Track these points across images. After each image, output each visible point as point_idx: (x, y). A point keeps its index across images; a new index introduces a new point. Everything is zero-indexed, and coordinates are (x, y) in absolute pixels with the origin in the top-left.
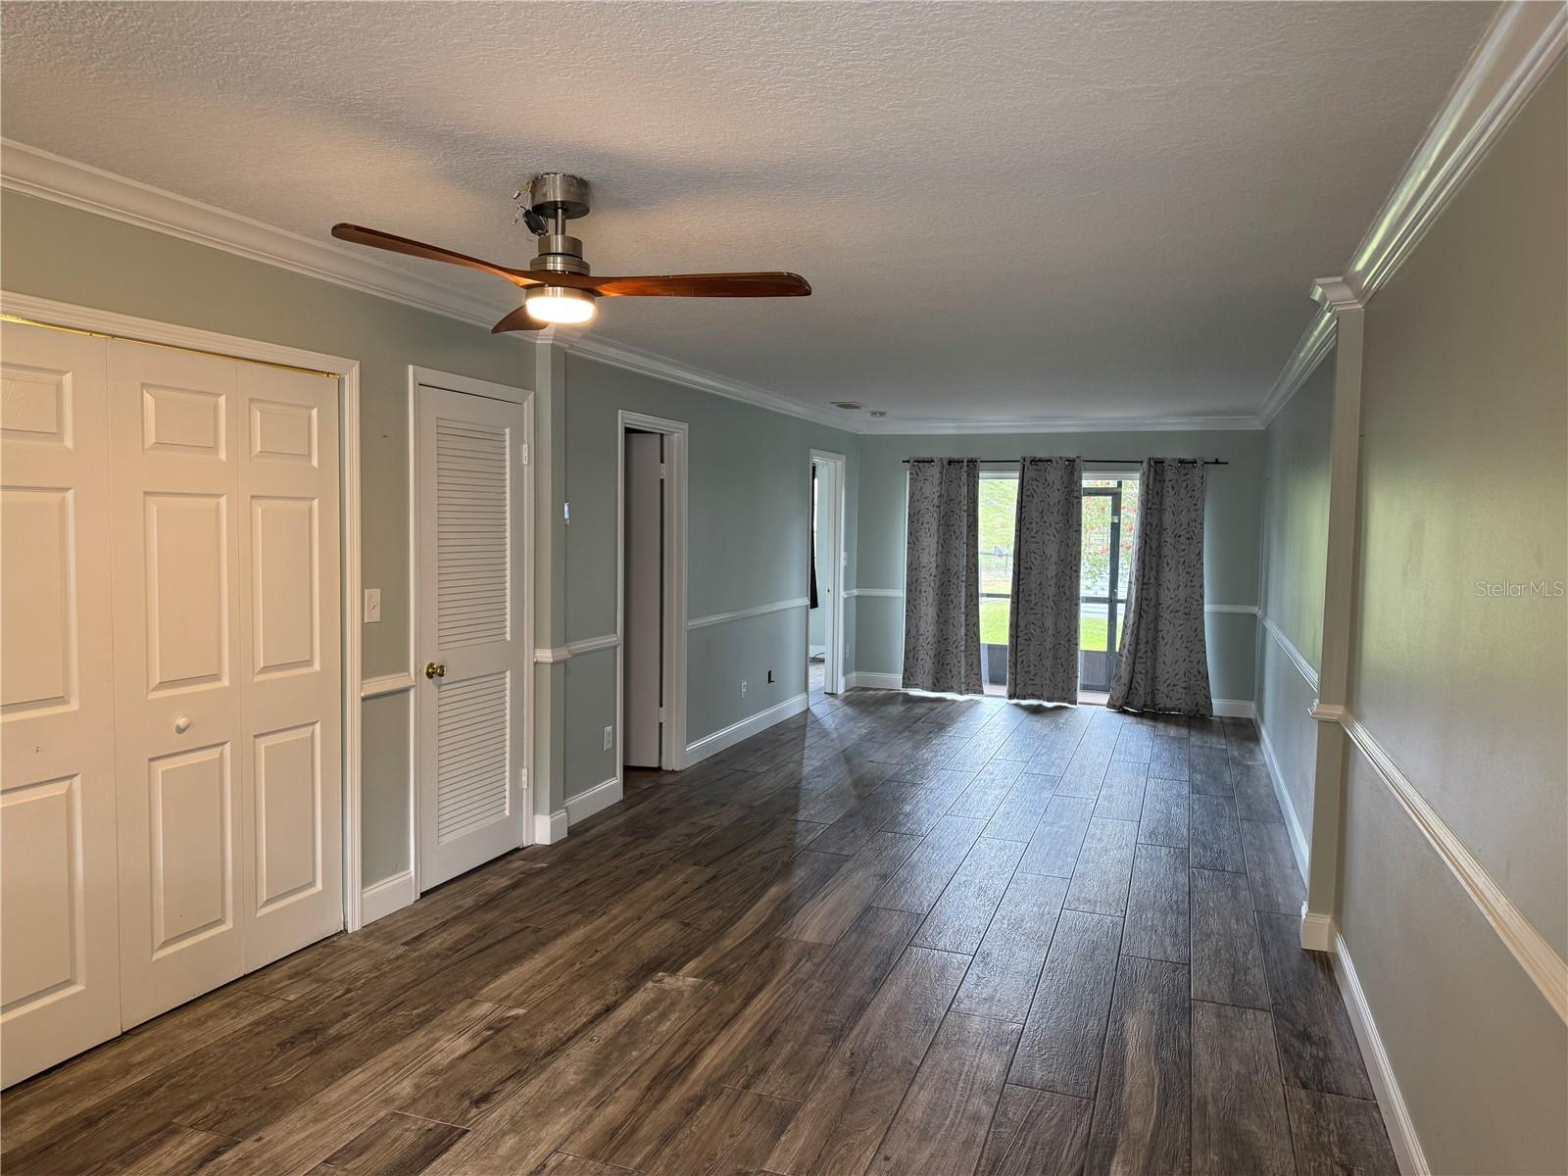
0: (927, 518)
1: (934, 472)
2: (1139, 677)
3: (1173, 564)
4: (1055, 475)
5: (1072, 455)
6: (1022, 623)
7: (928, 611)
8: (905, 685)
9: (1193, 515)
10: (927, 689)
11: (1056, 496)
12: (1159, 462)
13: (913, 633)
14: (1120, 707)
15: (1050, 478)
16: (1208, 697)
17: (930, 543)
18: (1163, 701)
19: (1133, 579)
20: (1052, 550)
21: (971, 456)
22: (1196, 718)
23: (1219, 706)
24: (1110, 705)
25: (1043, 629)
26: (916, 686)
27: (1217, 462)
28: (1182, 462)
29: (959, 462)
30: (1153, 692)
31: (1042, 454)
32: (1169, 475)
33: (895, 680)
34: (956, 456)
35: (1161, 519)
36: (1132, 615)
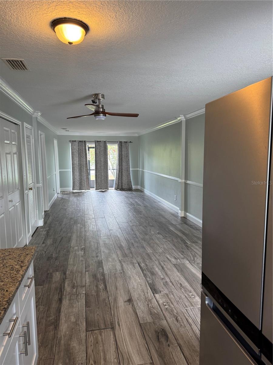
0: (75, 153)
1: (77, 143)
2: (119, 183)
3: (124, 161)
4: (102, 144)
5: (105, 141)
6: (97, 175)
7: (77, 174)
8: (73, 190)
9: (127, 152)
10: (78, 190)
11: (102, 149)
12: (121, 142)
13: (74, 178)
14: (117, 189)
15: (101, 145)
16: (132, 186)
17: (77, 159)
18: (124, 187)
19: (118, 165)
20: (102, 159)
21: (85, 140)
22: (130, 189)
23: (134, 187)
24: (115, 189)
25: (101, 175)
26: (75, 190)
27: (130, 142)
28: (125, 142)
29: (81, 141)
30: (122, 186)
31: (99, 140)
32: (123, 144)
33: (71, 189)
34: (81, 140)
35: (122, 153)
36: (118, 172)
